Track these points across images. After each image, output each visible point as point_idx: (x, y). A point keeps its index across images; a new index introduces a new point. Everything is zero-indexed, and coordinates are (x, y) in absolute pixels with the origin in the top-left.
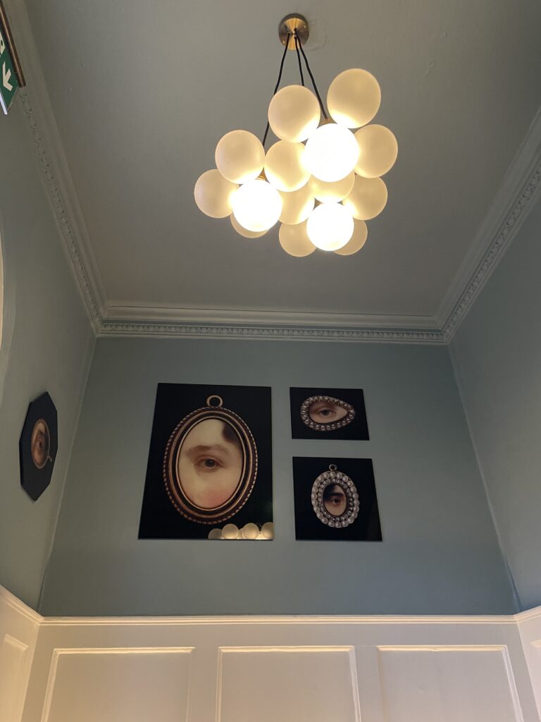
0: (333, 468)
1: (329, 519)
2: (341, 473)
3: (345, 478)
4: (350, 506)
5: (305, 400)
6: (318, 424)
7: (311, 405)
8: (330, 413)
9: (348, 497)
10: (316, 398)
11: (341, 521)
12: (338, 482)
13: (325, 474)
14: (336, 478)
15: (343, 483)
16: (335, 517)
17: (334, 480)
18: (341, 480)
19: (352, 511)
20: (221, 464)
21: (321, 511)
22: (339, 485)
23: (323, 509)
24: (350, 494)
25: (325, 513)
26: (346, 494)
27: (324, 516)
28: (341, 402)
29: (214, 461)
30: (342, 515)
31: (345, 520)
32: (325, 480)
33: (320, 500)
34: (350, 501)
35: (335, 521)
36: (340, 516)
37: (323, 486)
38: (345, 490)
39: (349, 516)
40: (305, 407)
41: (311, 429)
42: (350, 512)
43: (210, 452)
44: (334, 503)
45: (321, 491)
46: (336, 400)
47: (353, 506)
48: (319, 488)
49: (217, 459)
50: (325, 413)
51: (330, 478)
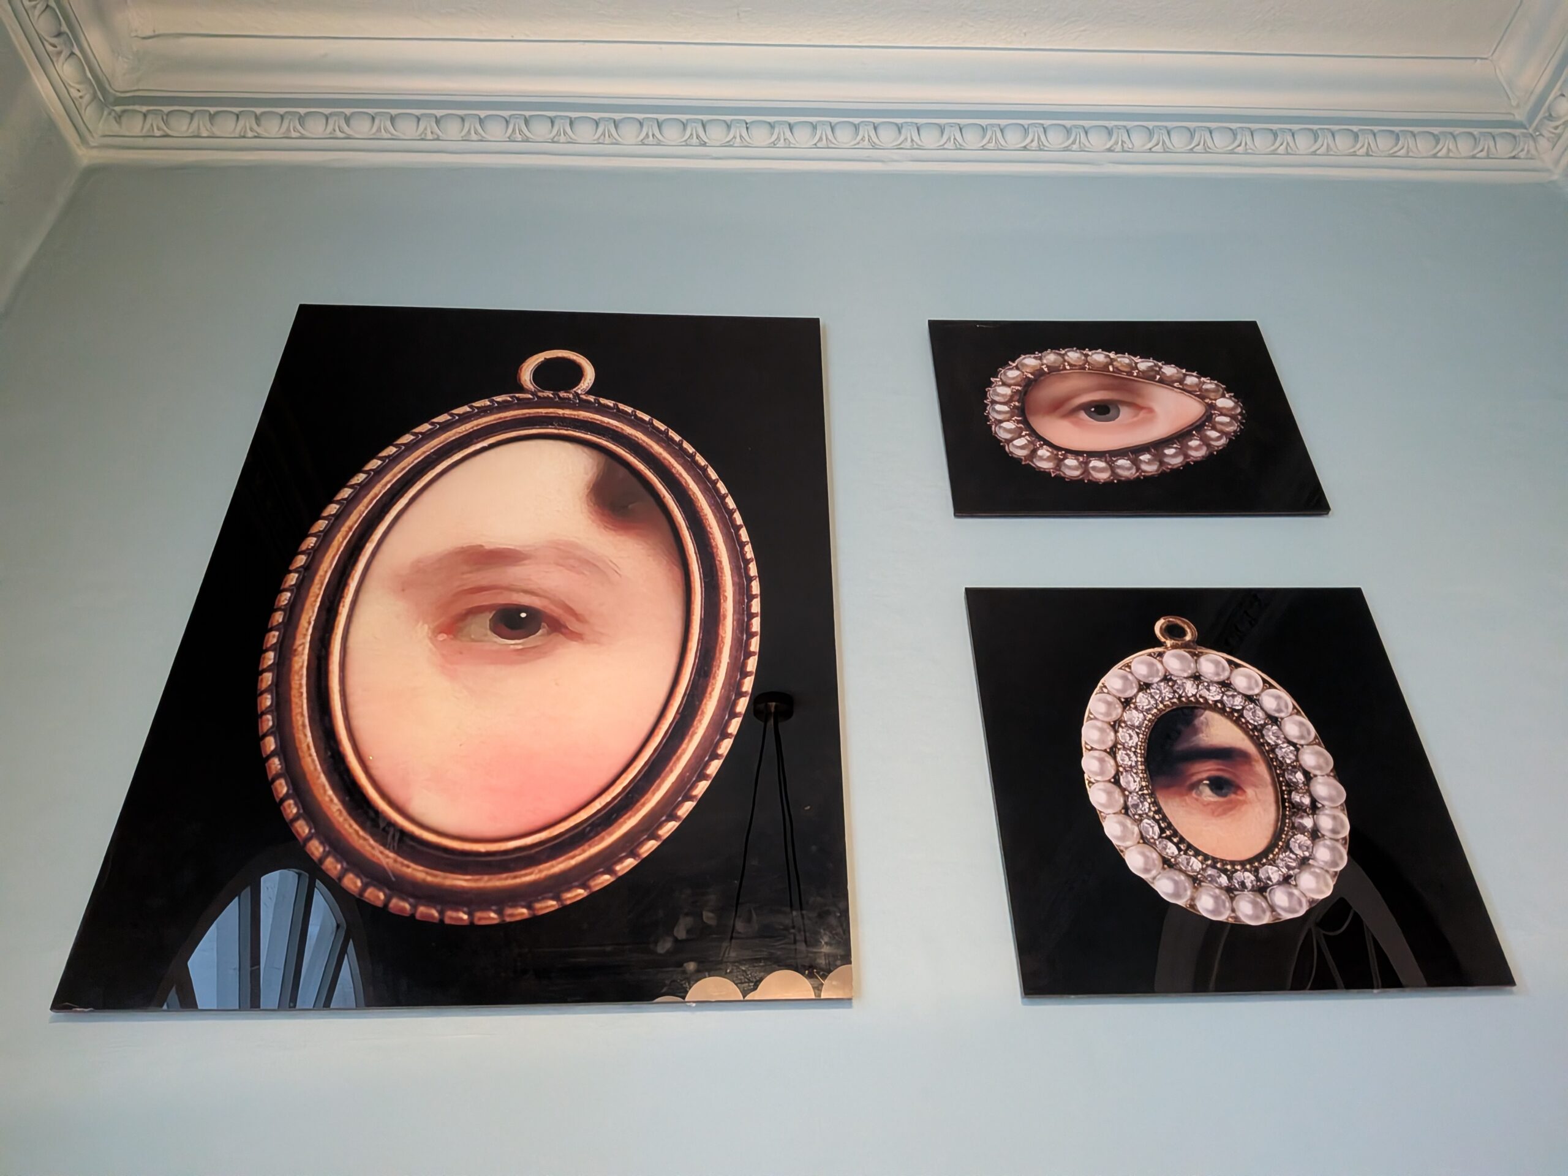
0: (1174, 631)
1: (1196, 881)
2: (1220, 657)
3: (1247, 678)
4: (1298, 809)
5: (1004, 364)
6: (1077, 453)
7: (1029, 385)
8: (1125, 413)
9: (1277, 768)
10: (1050, 357)
11: (1262, 889)
12: (1213, 695)
13: (1140, 663)
14: (1197, 677)
15: (1238, 702)
16: (1226, 867)
17: (1190, 689)
18: (1226, 685)
19: (1315, 834)
20: (574, 625)
21: (1144, 839)
22: (1219, 708)
23: (1153, 831)
24: (1285, 753)
25: (1172, 849)
26: (1269, 753)
27: (1167, 863)
28: (1170, 370)
29: (534, 613)
30: (1264, 857)
31: (1286, 880)
32: (1144, 687)
33: (1133, 782)
34: (1292, 787)
35: (1229, 890)
36: (1255, 862)
37: (1135, 717)
38: (1255, 733)
39: (1304, 862)
40: (1006, 391)
41: (1044, 474)
42: (1302, 838)
43: (514, 574)
44: (1207, 794)
45: (1132, 739)
46: (1144, 365)
47: (1315, 807)
48: (1115, 725)
49: (553, 601)
50: (1102, 410)
51: (1167, 679)
